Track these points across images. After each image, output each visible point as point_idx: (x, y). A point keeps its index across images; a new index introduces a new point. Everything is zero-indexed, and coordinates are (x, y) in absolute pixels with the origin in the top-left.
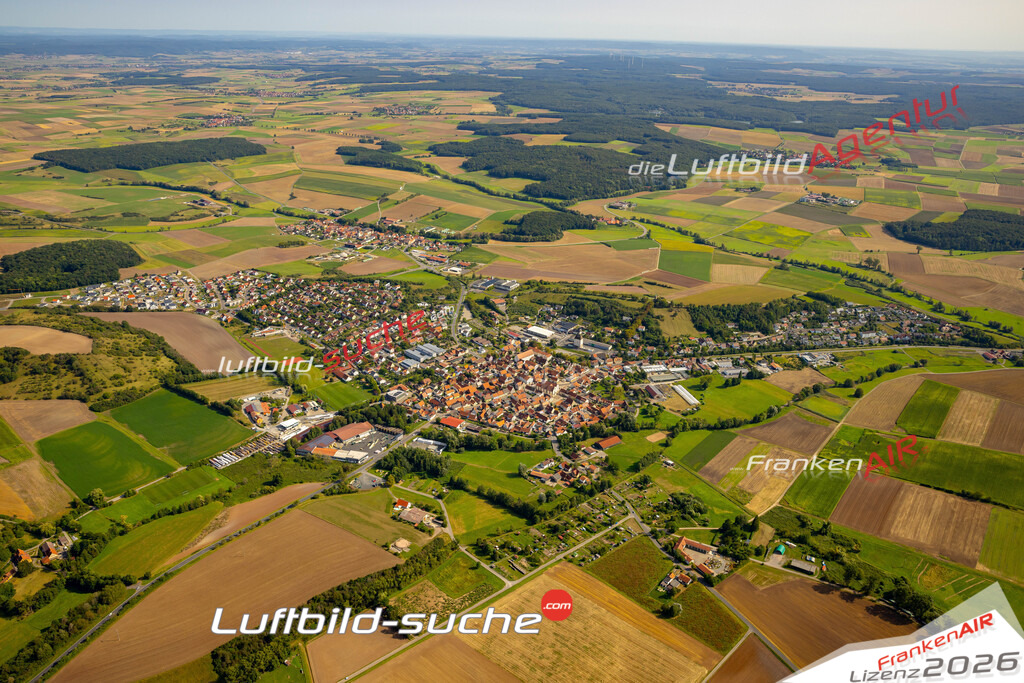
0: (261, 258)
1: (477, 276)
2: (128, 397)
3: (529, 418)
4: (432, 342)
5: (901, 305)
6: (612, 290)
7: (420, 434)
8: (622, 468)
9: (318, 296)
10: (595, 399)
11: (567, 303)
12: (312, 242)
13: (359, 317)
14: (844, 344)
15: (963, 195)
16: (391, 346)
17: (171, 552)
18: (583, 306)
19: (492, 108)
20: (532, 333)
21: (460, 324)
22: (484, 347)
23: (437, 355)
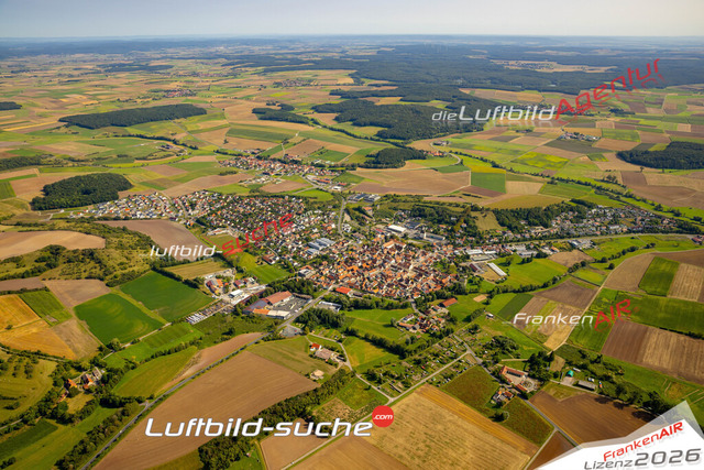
0: (210, 183)
1: (352, 192)
2: (130, 277)
3: (394, 287)
4: (326, 237)
5: (634, 207)
6: (442, 200)
7: (323, 299)
8: (459, 320)
9: (248, 207)
10: (437, 273)
11: (413, 209)
12: (241, 171)
14: (598, 233)
15: (668, 132)
16: (299, 240)
17: (166, 380)
18: (424, 211)
19: (351, 81)
20: (391, 229)
21: (344, 224)
22: (360, 239)
23: (330, 245)
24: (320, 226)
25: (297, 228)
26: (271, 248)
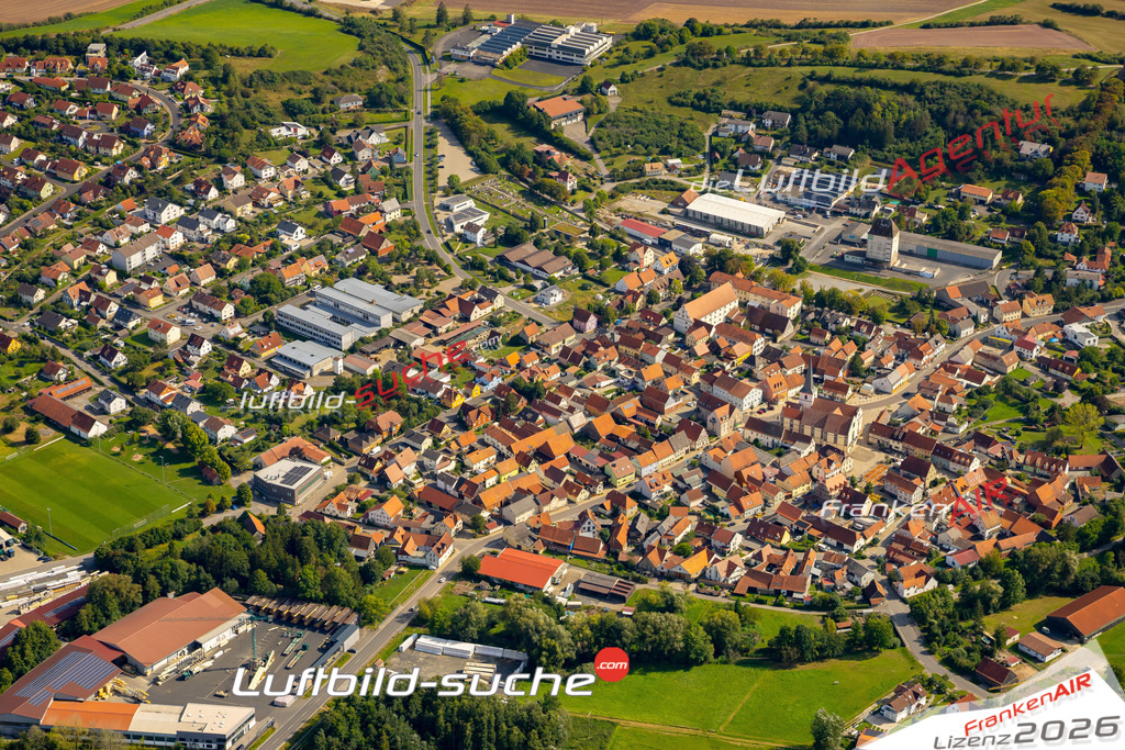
3: (786, 538)
4: (361, 273)
7: (418, 623)
10: (996, 451)
13: (63, 190)
16: (215, 296)
18: (868, 109)
20: (705, 219)
21: (444, 200)
22: (552, 281)
23: (394, 320)
24: (319, 215)
25: (194, 225)
26: (67, 348)
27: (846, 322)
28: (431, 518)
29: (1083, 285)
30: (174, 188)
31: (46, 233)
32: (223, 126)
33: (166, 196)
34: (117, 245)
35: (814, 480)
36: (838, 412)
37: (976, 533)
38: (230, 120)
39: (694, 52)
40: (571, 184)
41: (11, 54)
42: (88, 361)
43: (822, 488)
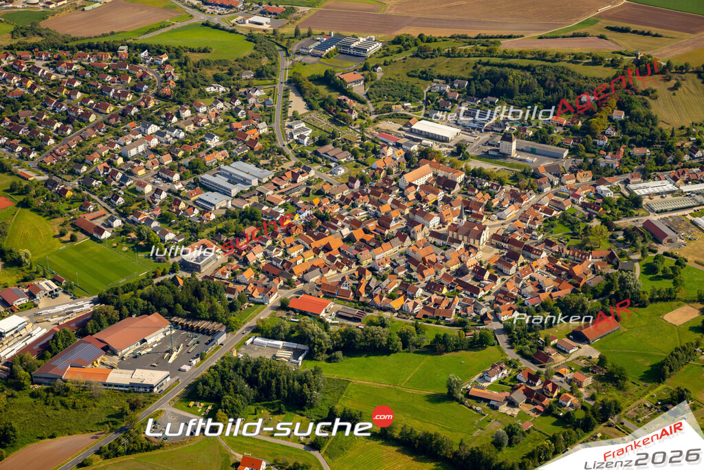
1: (303, 31)
3: (445, 291)
4: (245, 159)
6: (553, 47)
7: (256, 331)
8: (631, 376)
9: (15, 80)
10: (555, 248)
11: (475, 77)
13: (101, 118)
16: (171, 170)
18: (506, 78)
20: (420, 133)
21: (290, 123)
22: (339, 163)
23: (259, 182)
24: (227, 130)
25: (163, 135)
26: (95, 195)
27: (486, 184)
28: (268, 279)
29: (608, 166)
30: (156, 117)
31: (90, 139)
32: (182, 86)
33: (151, 121)
34: (125, 145)
35: (461, 262)
36: (476, 228)
37: (541, 289)
38: (186, 84)
39: (422, 50)
40: (354, 115)
41: (81, 52)
42: (105, 202)
43: (465, 266)
